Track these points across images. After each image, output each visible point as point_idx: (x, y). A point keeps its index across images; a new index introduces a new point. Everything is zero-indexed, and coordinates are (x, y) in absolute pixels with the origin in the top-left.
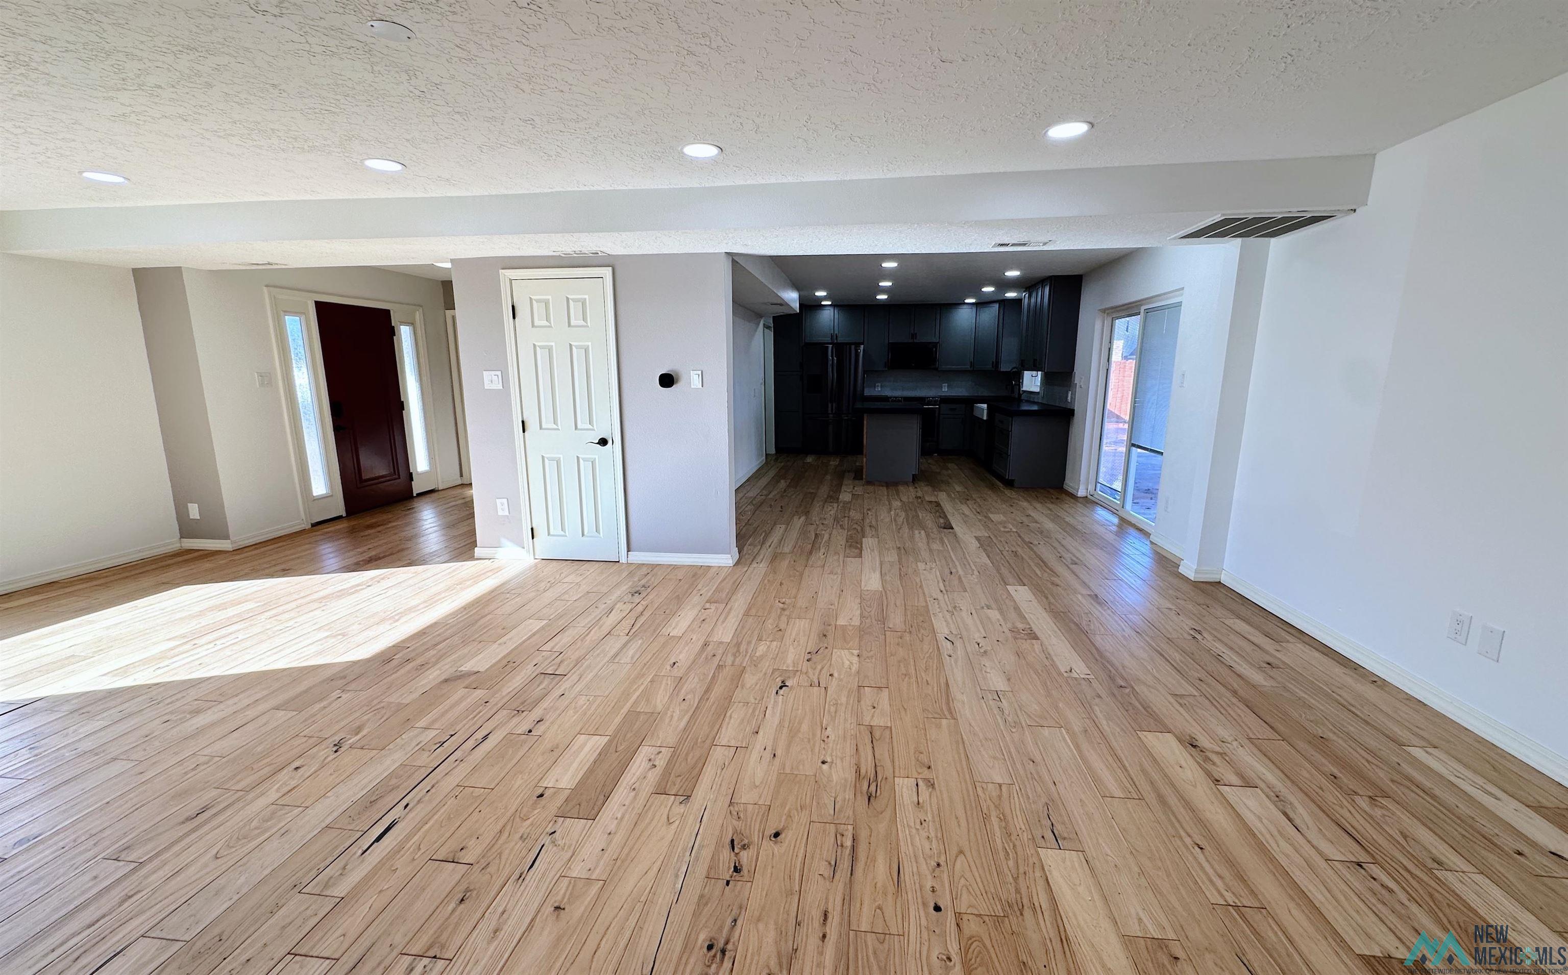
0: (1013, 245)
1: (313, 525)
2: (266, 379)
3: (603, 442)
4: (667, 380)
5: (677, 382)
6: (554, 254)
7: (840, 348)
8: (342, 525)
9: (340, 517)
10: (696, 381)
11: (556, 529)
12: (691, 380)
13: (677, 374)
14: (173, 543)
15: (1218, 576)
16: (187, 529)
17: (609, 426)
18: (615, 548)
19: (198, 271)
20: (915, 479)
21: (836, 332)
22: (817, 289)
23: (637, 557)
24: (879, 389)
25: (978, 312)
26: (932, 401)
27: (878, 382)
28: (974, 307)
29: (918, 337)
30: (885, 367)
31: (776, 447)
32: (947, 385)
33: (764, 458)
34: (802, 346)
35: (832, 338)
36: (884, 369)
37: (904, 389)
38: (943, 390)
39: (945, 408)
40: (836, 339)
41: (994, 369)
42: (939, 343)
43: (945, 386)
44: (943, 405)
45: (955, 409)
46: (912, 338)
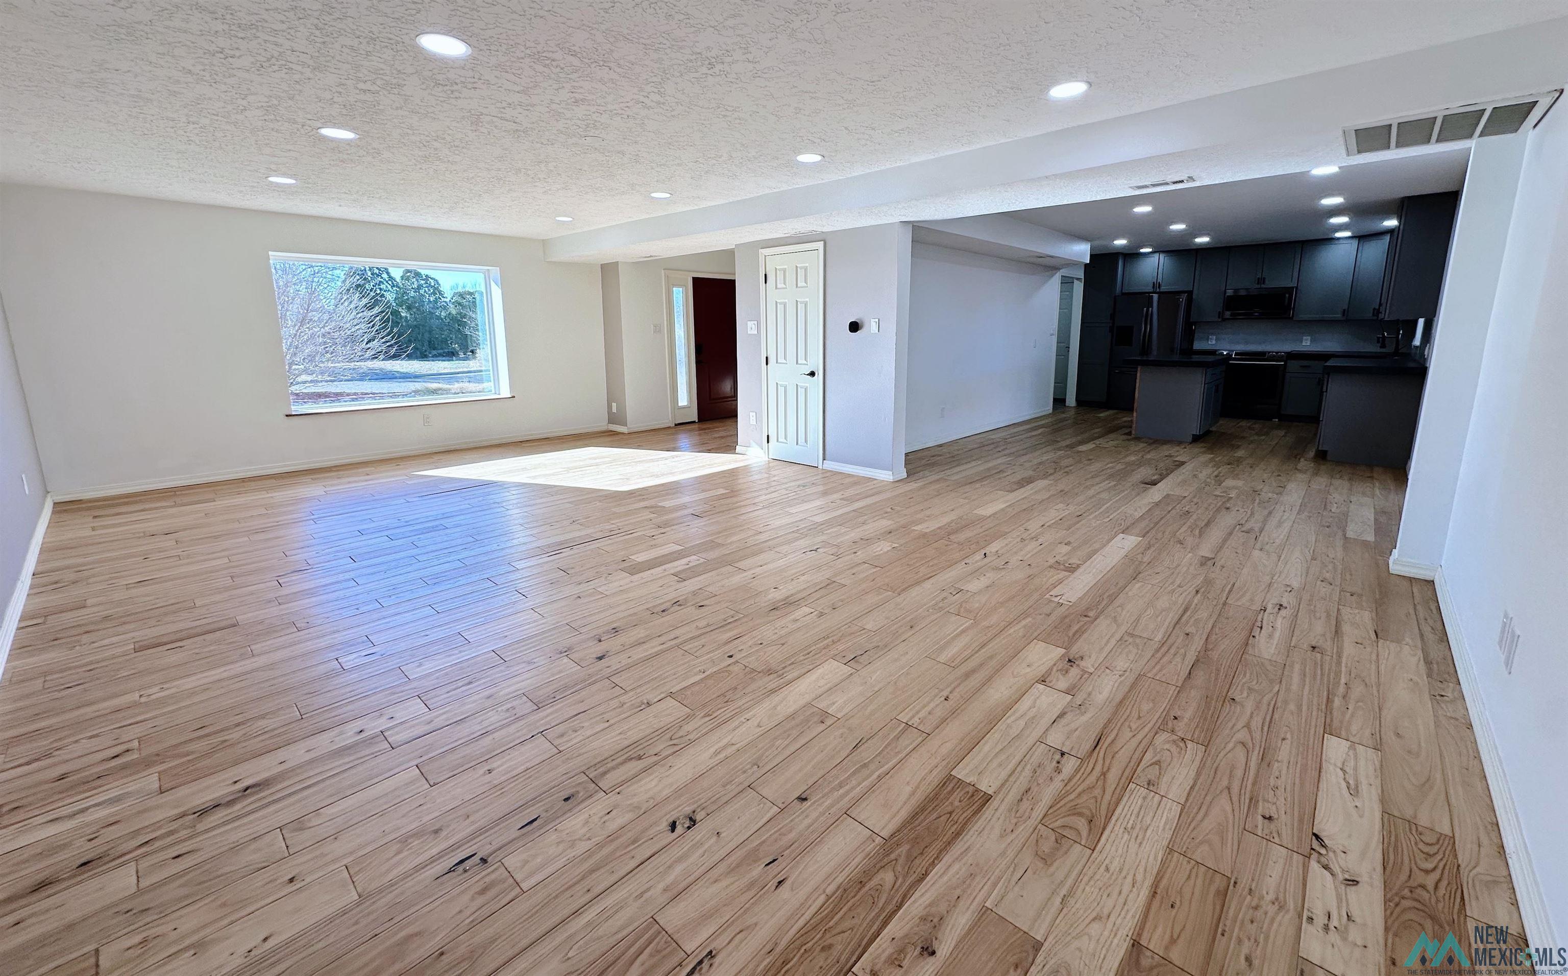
0: (1154, 185)
1: (676, 425)
2: (658, 329)
3: (812, 374)
4: (854, 327)
5: (861, 328)
6: (786, 235)
7: (1169, 298)
8: (696, 426)
9: (694, 422)
10: (874, 328)
11: (782, 439)
12: (871, 327)
13: (862, 323)
14: (603, 425)
15: (1432, 574)
16: (612, 419)
17: (816, 363)
18: (814, 455)
19: (626, 263)
20: (1196, 439)
21: (1160, 280)
22: (1117, 238)
23: (829, 465)
24: (1214, 342)
25: (1360, 248)
26: (1276, 357)
27: (1212, 334)
28: (1355, 243)
29: (1267, 282)
30: (1219, 317)
31: (1076, 400)
32: (1309, 338)
33: (1049, 408)
34: (1115, 296)
35: (1153, 287)
36: (1217, 319)
37: (1247, 343)
38: (1304, 344)
39: (1293, 365)
40: (1159, 287)
41: (1375, 318)
42: (1297, 288)
43: (1306, 340)
44: (1293, 361)
45: (1309, 367)
46: (1258, 284)
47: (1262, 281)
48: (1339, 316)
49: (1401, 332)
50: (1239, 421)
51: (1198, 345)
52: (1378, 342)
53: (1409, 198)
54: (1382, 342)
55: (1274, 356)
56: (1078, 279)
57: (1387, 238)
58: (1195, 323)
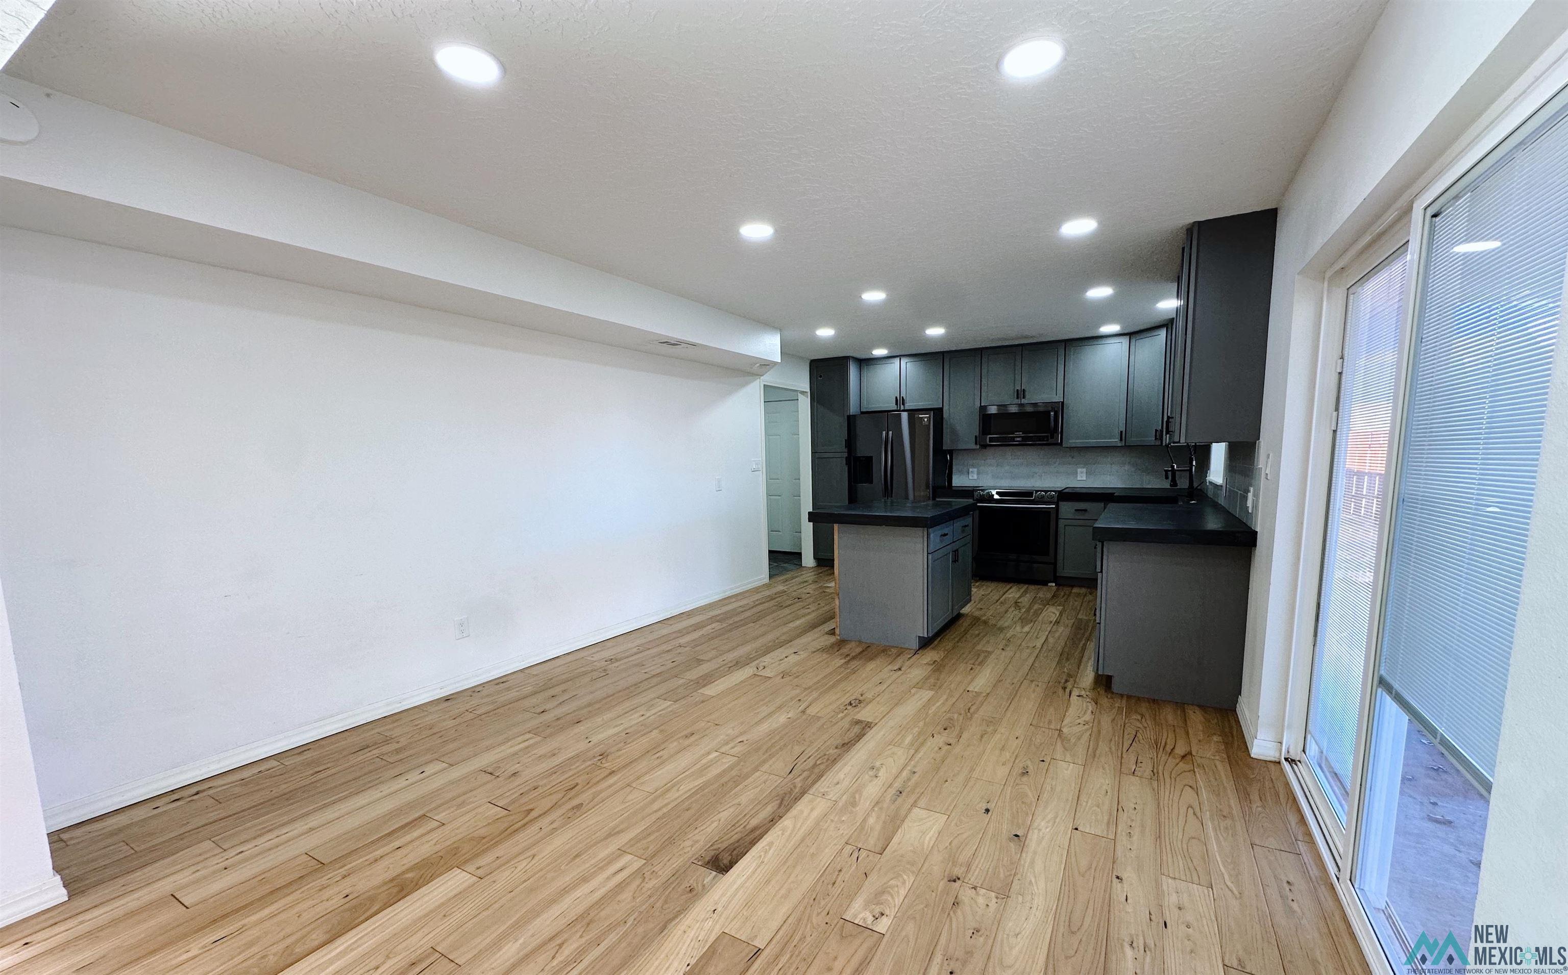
7: (921, 416)
20: (924, 644)
21: (905, 393)
24: (975, 477)
25: (1132, 347)
26: (1044, 496)
27: (973, 466)
28: (1125, 341)
29: (1027, 397)
30: (976, 444)
31: (815, 558)
32: (1084, 470)
33: (763, 575)
34: (849, 417)
35: (897, 404)
36: (973, 446)
37: (1014, 477)
38: (1079, 478)
39: (1067, 509)
40: (903, 404)
41: (1158, 443)
42: (1063, 403)
43: (1082, 473)
44: (1065, 503)
45: (1085, 510)
46: (1018, 398)
47: (1021, 394)
48: (1115, 441)
49: (1194, 463)
50: (1008, 587)
51: (958, 481)
52: (1167, 478)
53: (1199, 224)
54: (1172, 476)
55: (1043, 497)
56: (803, 393)
57: (1163, 333)
58: (951, 452)
